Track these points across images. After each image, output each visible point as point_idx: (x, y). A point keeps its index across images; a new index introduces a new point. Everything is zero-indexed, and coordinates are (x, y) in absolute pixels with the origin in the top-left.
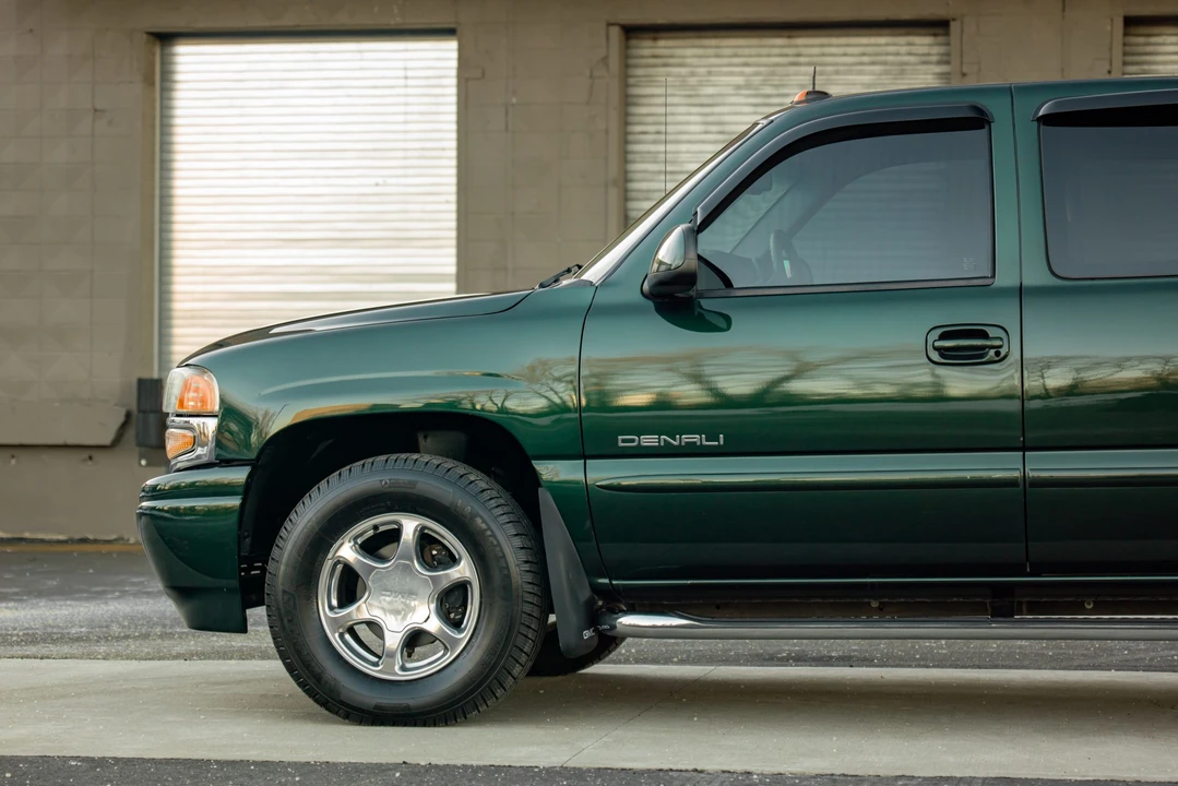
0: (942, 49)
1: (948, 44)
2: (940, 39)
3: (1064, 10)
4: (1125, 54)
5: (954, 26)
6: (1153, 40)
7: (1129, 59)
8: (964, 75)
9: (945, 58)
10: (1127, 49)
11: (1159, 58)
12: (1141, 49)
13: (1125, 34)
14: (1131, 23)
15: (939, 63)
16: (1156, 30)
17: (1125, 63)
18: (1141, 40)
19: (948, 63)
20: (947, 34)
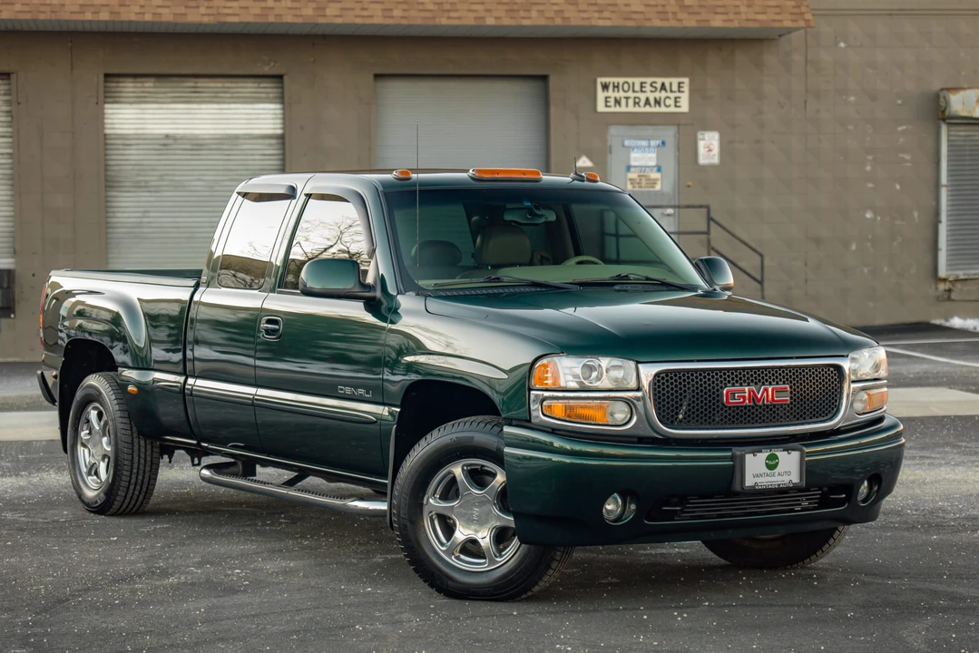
0: (7, 87)
1: (10, 84)
2: (5, 82)
3: (72, 68)
4: (105, 92)
5: (13, 76)
6: (121, 85)
7: (107, 95)
8: (19, 103)
9: (8, 92)
10: (107, 89)
11: (122, 95)
12: (114, 90)
13: (105, 82)
14: (107, 76)
15: (5, 94)
16: (121, 80)
17: (105, 97)
18: (114, 85)
19: (10, 94)
20: (9, 79)
